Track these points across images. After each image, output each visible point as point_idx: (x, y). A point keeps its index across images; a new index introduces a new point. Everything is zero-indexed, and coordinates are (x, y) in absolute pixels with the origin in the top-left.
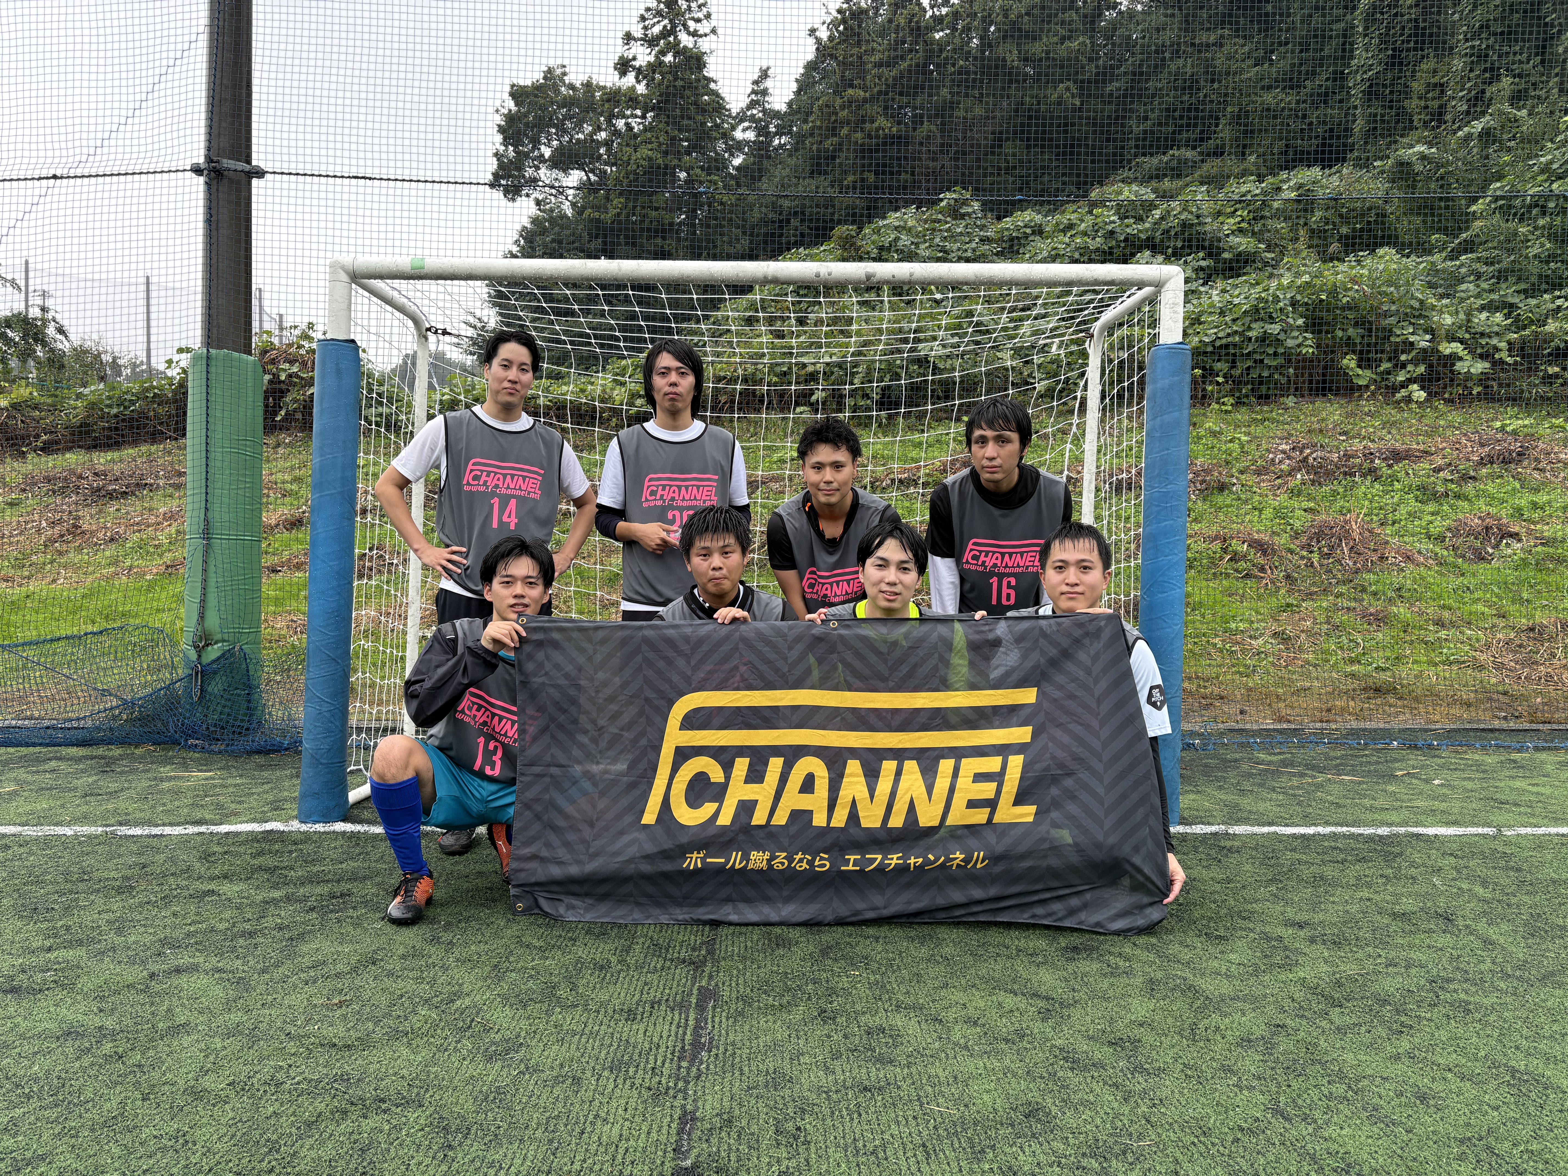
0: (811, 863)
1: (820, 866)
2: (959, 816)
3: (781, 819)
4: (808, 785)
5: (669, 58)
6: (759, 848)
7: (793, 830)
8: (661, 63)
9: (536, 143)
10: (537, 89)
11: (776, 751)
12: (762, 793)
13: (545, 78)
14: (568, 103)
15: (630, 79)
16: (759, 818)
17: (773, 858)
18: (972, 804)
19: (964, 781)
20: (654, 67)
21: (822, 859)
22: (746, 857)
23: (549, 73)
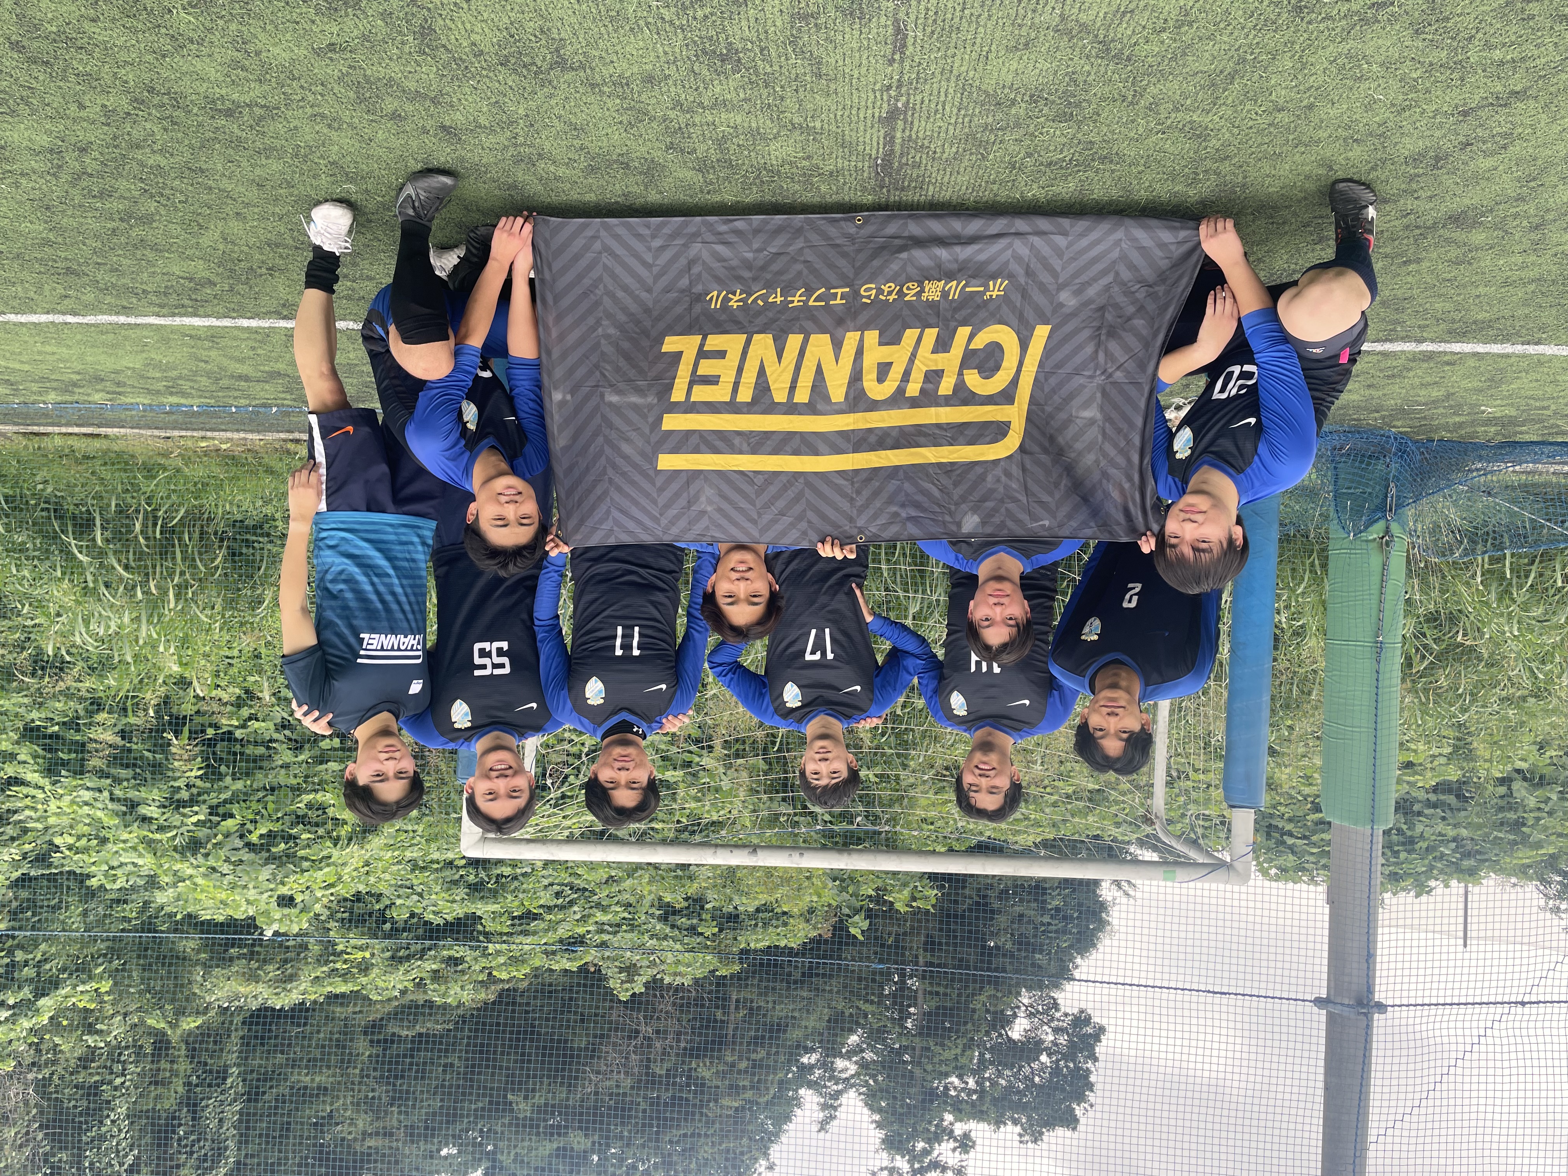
0: (880, 291)
1: (871, 289)
2: (732, 343)
3: (910, 335)
4: (884, 369)
5: (920, 1145)
6: (932, 305)
7: (898, 325)
8: (929, 1141)
9: (1056, 1071)
10: (1050, 1124)
11: (914, 403)
12: (927, 360)
13: (1041, 1134)
14: (1022, 1107)
15: (959, 1129)
16: (931, 334)
17: (919, 294)
18: (721, 354)
19: (728, 378)
20: (935, 1138)
21: (869, 297)
22: (945, 294)
23: (1037, 1138)
